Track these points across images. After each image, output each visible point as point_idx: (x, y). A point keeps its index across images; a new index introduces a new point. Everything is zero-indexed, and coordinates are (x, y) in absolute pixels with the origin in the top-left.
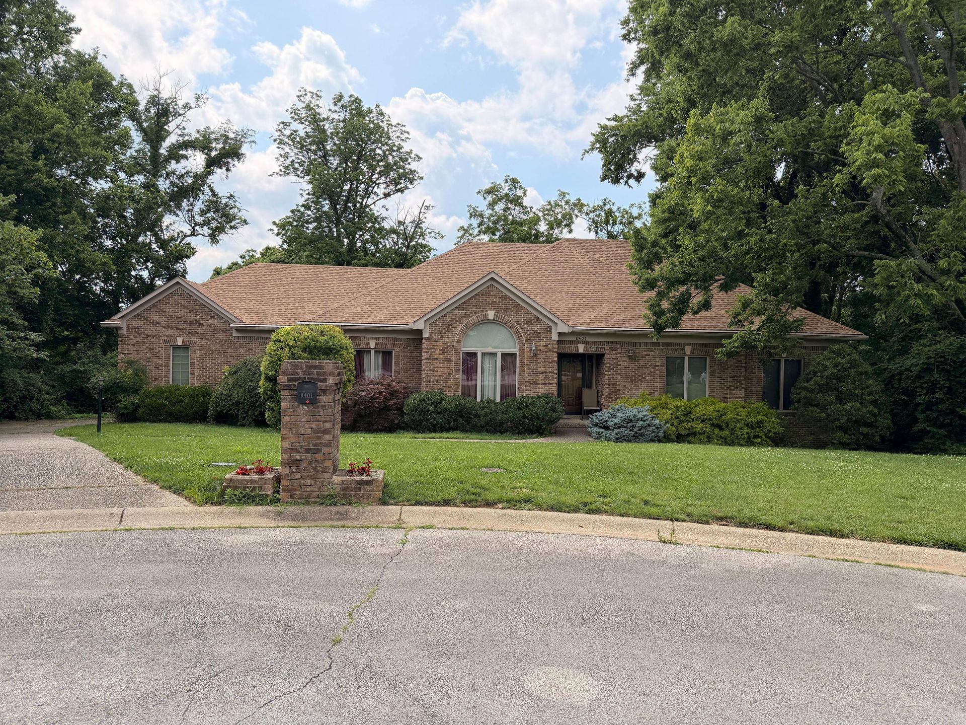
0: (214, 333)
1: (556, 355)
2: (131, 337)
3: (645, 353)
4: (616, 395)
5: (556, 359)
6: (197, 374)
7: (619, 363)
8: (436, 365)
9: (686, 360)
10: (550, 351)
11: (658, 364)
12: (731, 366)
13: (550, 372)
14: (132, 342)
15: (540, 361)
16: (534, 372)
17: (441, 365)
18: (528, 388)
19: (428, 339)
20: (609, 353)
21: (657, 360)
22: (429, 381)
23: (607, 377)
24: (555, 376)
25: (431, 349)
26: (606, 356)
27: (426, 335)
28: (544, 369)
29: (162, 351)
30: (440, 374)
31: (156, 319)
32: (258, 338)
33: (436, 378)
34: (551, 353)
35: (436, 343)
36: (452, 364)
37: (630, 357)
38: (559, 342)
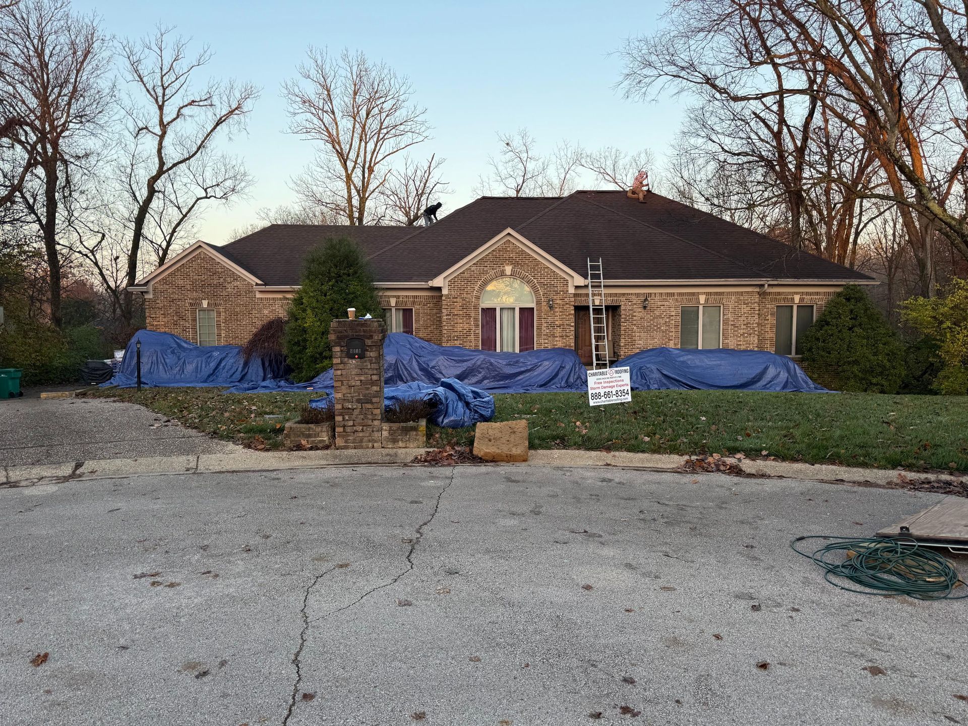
0: (239, 295)
1: (573, 308)
2: (158, 302)
3: (660, 303)
4: (632, 345)
5: (573, 312)
6: (223, 335)
7: (634, 314)
8: (456, 321)
9: (701, 308)
10: (567, 304)
11: (673, 314)
12: (745, 314)
13: (567, 325)
14: (159, 306)
15: (557, 314)
16: (552, 326)
17: (461, 321)
18: (546, 341)
19: (447, 296)
20: (625, 305)
21: (672, 309)
22: (450, 337)
23: (623, 328)
24: (573, 329)
25: (450, 305)
26: (623, 307)
27: (445, 292)
28: (561, 322)
29: (189, 314)
30: (460, 329)
31: (181, 282)
32: (281, 299)
33: (457, 334)
34: (568, 306)
35: (455, 300)
36: (472, 319)
37: (645, 307)
38: (575, 295)
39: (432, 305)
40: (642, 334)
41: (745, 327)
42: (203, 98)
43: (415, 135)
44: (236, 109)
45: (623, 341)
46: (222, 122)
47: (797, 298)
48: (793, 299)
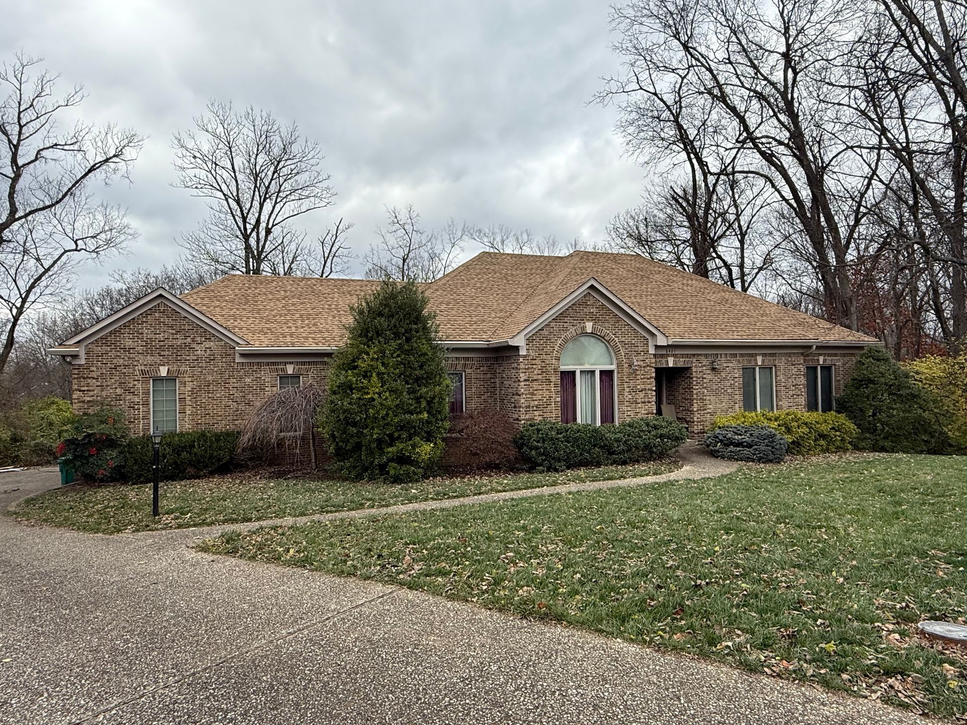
0: (211, 359)
1: (654, 370)
2: (92, 369)
3: (725, 365)
4: (704, 410)
5: (654, 375)
6: (188, 412)
7: (705, 376)
8: (535, 387)
9: (757, 369)
10: (648, 366)
11: (736, 375)
12: (793, 375)
13: (649, 390)
14: (94, 375)
15: (638, 377)
16: (634, 391)
17: (540, 387)
18: (629, 409)
19: (525, 356)
20: (696, 366)
21: (736, 371)
22: (529, 407)
23: (695, 392)
24: (654, 393)
25: (528, 368)
26: (694, 369)
27: (523, 352)
28: (643, 386)
29: (139, 385)
30: (540, 397)
31: (129, 343)
32: (268, 364)
33: (536, 403)
34: (649, 368)
35: (534, 362)
36: (552, 385)
37: (714, 369)
38: (655, 355)
39: (485, 368)
40: (712, 398)
41: (794, 388)
42: (69, 142)
43: (317, 200)
44: (115, 156)
45: (695, 405)
46: (94, 170)
47: (821, 359)
48: (818, 360)
